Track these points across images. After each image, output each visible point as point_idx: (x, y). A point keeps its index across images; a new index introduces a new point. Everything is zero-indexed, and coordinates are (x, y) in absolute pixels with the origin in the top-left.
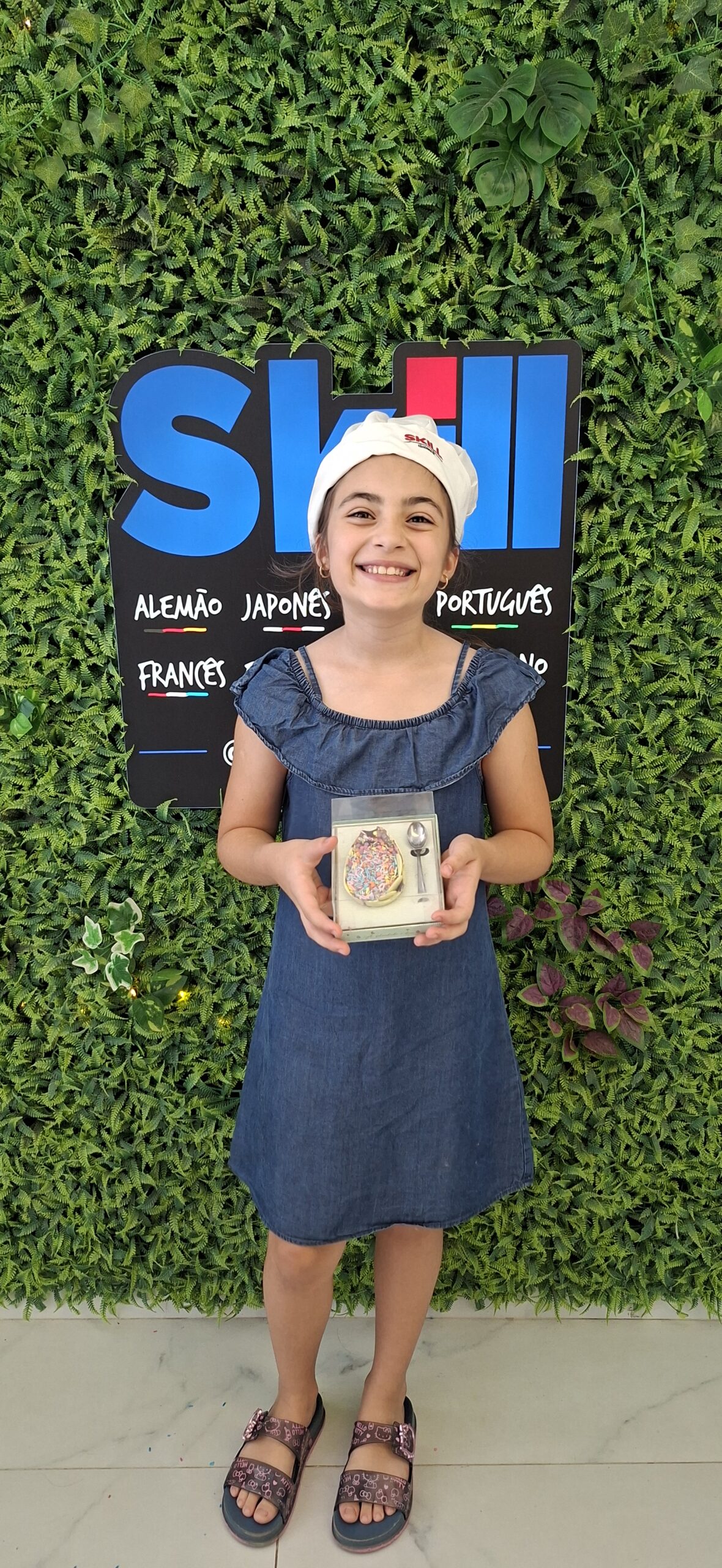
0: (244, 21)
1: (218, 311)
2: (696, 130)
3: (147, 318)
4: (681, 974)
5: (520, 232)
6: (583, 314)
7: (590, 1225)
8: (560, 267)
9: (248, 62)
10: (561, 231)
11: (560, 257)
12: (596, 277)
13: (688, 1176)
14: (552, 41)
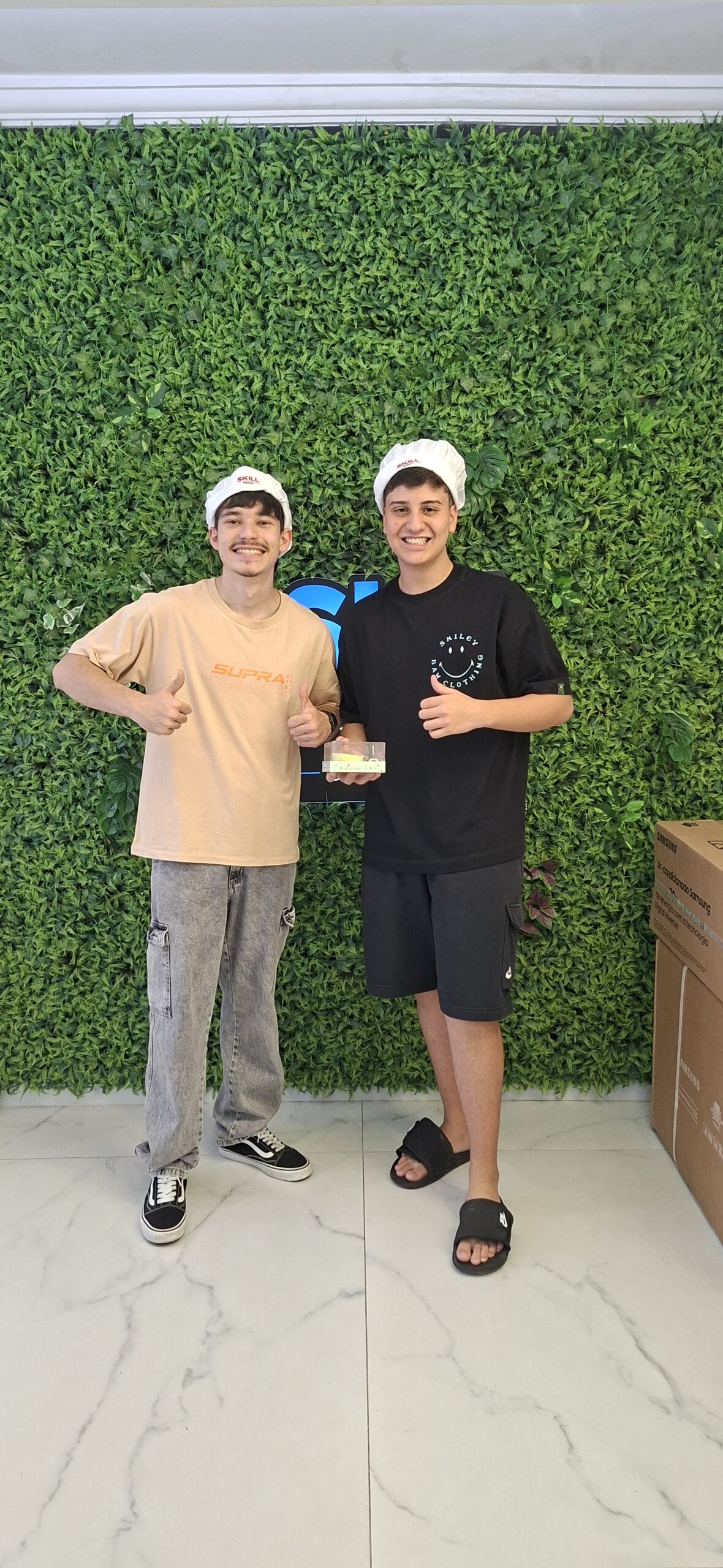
0: (345, 433)
1: (329, 559)
2: (556, 476)
3: (296, 563)
4: (571, 889)
5: (474, 521)
6: (505, 558)
7: (529, 1037)
8: (494, 536)
9: (346, 450)
10: (493, 521)
11: (493, 532)
12: (512, 541)
13: (581, 1006)
14: (487, 438)
